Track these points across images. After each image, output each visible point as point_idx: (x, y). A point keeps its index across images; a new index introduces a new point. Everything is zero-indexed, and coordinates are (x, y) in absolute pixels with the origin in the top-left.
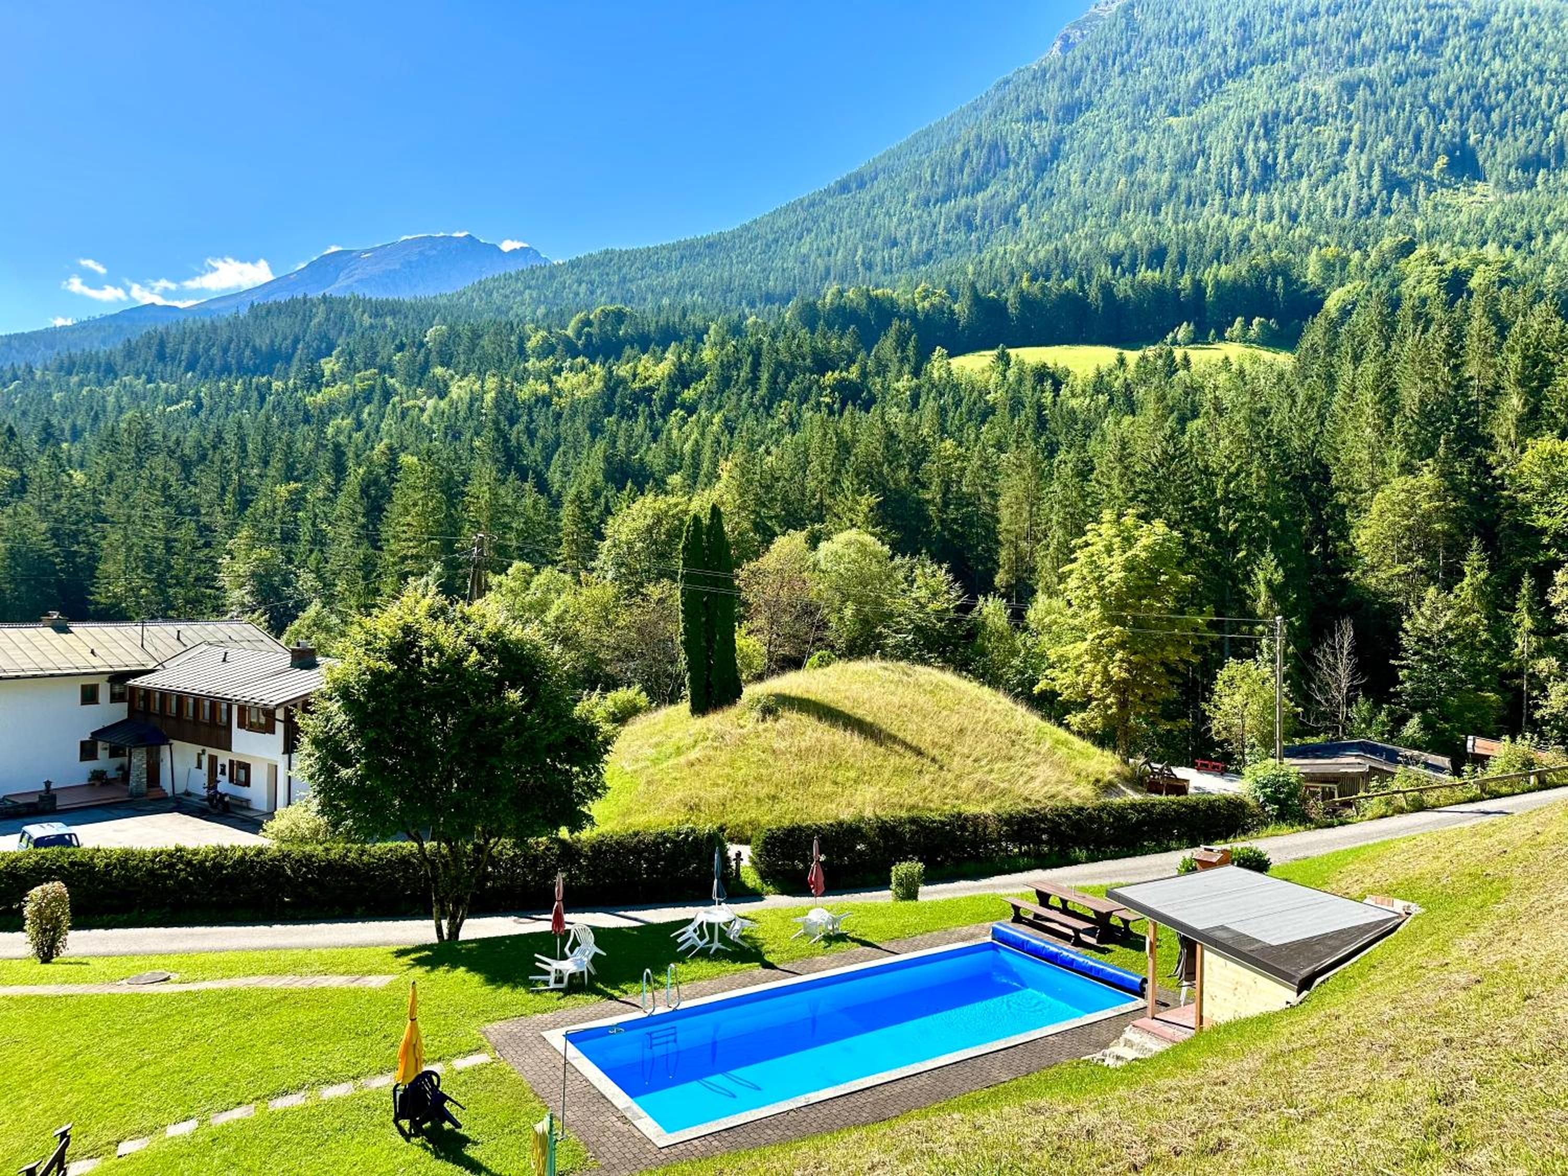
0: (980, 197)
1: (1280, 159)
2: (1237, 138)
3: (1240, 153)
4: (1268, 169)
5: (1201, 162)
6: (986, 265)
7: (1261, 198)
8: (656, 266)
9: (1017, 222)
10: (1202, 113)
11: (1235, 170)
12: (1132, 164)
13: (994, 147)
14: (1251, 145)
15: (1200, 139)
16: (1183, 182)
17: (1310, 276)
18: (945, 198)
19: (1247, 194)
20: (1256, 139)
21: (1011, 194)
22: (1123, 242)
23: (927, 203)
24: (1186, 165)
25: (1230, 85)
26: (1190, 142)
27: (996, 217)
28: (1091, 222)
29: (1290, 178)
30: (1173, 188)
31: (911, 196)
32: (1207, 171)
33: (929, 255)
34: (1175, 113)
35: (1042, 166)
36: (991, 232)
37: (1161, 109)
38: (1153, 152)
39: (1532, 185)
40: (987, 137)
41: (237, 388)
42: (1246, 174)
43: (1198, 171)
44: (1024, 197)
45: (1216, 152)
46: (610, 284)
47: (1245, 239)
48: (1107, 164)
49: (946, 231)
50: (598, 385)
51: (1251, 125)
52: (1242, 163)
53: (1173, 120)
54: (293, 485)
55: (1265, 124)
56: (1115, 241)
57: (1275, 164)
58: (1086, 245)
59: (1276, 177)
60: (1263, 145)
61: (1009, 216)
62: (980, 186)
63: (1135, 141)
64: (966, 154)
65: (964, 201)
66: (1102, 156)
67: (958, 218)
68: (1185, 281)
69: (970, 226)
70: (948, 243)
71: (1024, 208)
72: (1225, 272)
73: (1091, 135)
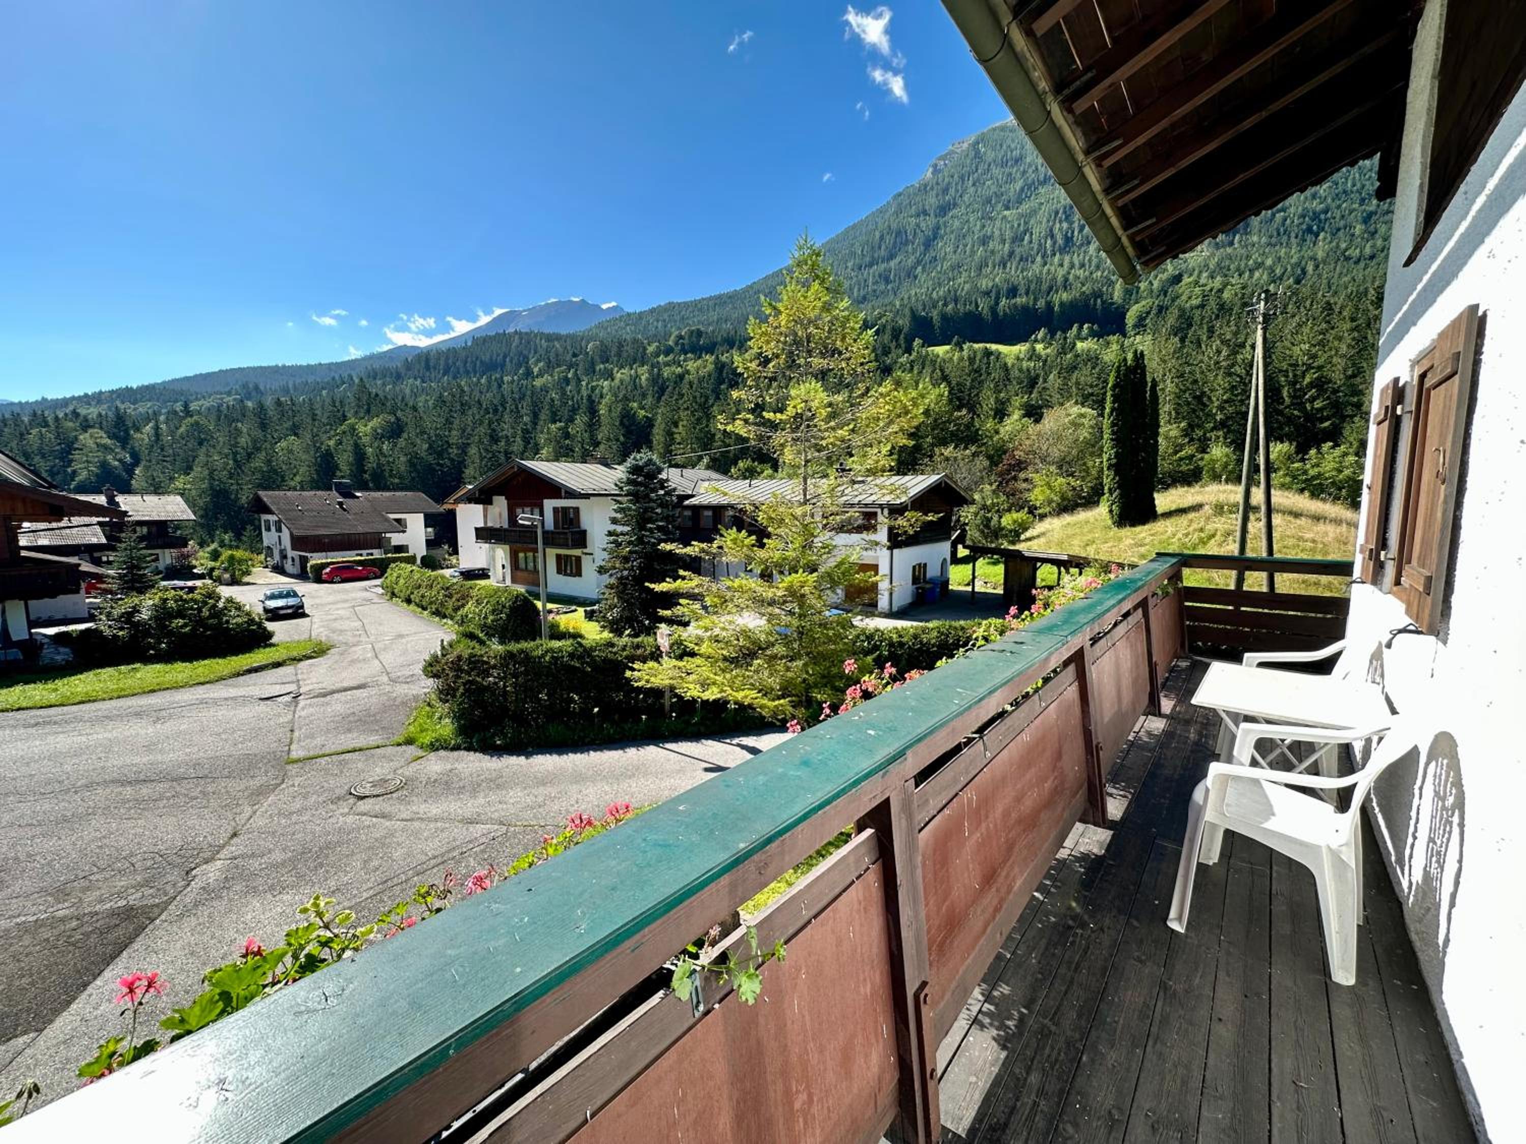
0: (893, 264)
1: (1076, 233)
2: (1048, 221)
3: (1051, 230)
4: (1068, 240)
5: (1027, 238)
6: (906, 302)
7: (1067, 259)
8: (700, 310)
9: (916, 277)
10: (1025, 207)
11: (1049, 242)
12: (984, 241)
13: (898, 233)
14: (1058, 225)
15: (1026, 223)
16: (1018, 250)
17: (1116, 298)
18: (871, 265)
19: (1058, 255)
20: (1061, 222)
21: (911, 260)
22: (990, 284)
23: (860, 269)
24: (1017, 239)
25: (1042, 190)
26: (1019, 225)
27: (902, 275)
28: (964, 274)
29: (1082, 245)
30: (1011, 254)
31: (850, 264)
32: (1031, 242)
33: (864, 298)
34: (1007, 208)
35: (928, 244)
36: (900, 283)
37: (1000, 205)
38: (997, 233)
39: (1231, 244)
40: (894, 226)
41: (483, 381)
42: (1055, 243)
43: (1025, 242)
44: (919, 262)
45: (1036, 231)
46: (675, 321)
47: (1066, 280)
48: (969, 240)
49: (874, 284)
50: (710, 367)
51: (1057, 213)
52: (1052, 236)
53: (1007, 213)
54: (558, 424)
55: (1065, 212)
56: (985, 284)
57: (1073, 237)
58: (967, 287)
59: (1073, 245)
60: (1065, 225)
61: (911, 274)
62: (891, 257)
63: (984, 226)
64: (882, 238)
65: (883, 266)
66: (964, 236)
67: (880, 276)
68: (1041, 303)
69: (887, 281)
70: (875, 291)
71: (920, 269)
72: (1065, 296)
73: (957, 223)
